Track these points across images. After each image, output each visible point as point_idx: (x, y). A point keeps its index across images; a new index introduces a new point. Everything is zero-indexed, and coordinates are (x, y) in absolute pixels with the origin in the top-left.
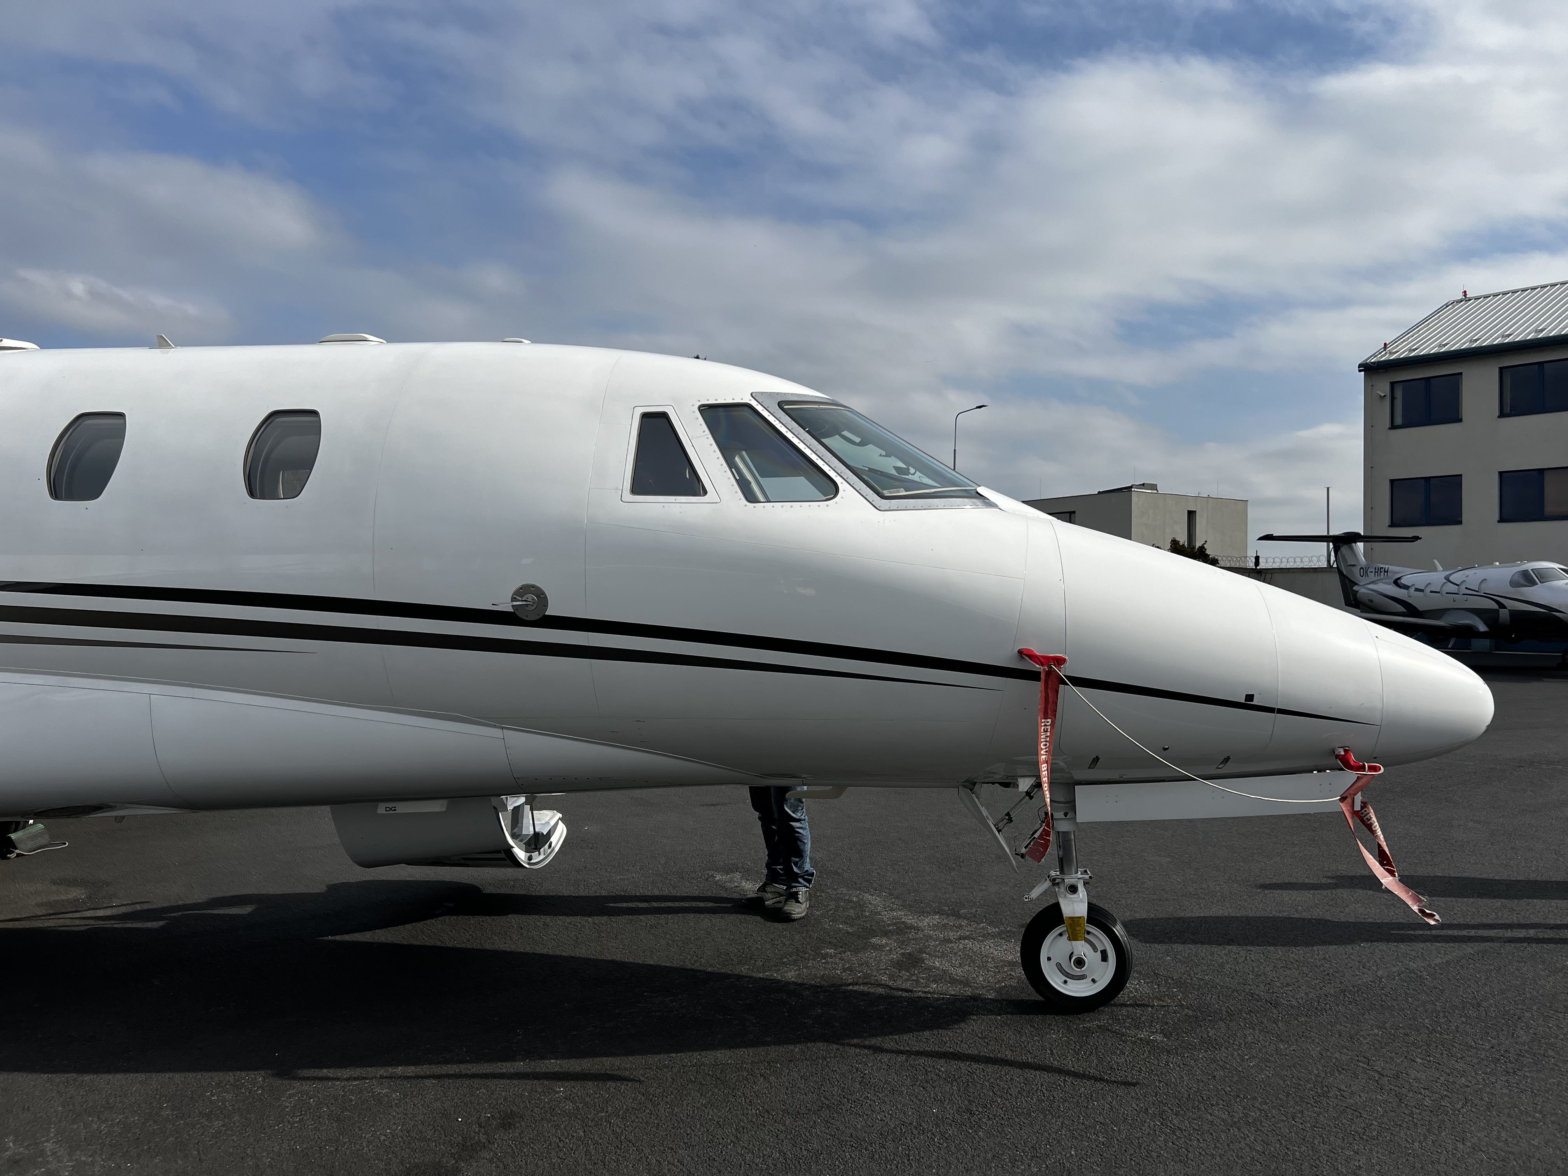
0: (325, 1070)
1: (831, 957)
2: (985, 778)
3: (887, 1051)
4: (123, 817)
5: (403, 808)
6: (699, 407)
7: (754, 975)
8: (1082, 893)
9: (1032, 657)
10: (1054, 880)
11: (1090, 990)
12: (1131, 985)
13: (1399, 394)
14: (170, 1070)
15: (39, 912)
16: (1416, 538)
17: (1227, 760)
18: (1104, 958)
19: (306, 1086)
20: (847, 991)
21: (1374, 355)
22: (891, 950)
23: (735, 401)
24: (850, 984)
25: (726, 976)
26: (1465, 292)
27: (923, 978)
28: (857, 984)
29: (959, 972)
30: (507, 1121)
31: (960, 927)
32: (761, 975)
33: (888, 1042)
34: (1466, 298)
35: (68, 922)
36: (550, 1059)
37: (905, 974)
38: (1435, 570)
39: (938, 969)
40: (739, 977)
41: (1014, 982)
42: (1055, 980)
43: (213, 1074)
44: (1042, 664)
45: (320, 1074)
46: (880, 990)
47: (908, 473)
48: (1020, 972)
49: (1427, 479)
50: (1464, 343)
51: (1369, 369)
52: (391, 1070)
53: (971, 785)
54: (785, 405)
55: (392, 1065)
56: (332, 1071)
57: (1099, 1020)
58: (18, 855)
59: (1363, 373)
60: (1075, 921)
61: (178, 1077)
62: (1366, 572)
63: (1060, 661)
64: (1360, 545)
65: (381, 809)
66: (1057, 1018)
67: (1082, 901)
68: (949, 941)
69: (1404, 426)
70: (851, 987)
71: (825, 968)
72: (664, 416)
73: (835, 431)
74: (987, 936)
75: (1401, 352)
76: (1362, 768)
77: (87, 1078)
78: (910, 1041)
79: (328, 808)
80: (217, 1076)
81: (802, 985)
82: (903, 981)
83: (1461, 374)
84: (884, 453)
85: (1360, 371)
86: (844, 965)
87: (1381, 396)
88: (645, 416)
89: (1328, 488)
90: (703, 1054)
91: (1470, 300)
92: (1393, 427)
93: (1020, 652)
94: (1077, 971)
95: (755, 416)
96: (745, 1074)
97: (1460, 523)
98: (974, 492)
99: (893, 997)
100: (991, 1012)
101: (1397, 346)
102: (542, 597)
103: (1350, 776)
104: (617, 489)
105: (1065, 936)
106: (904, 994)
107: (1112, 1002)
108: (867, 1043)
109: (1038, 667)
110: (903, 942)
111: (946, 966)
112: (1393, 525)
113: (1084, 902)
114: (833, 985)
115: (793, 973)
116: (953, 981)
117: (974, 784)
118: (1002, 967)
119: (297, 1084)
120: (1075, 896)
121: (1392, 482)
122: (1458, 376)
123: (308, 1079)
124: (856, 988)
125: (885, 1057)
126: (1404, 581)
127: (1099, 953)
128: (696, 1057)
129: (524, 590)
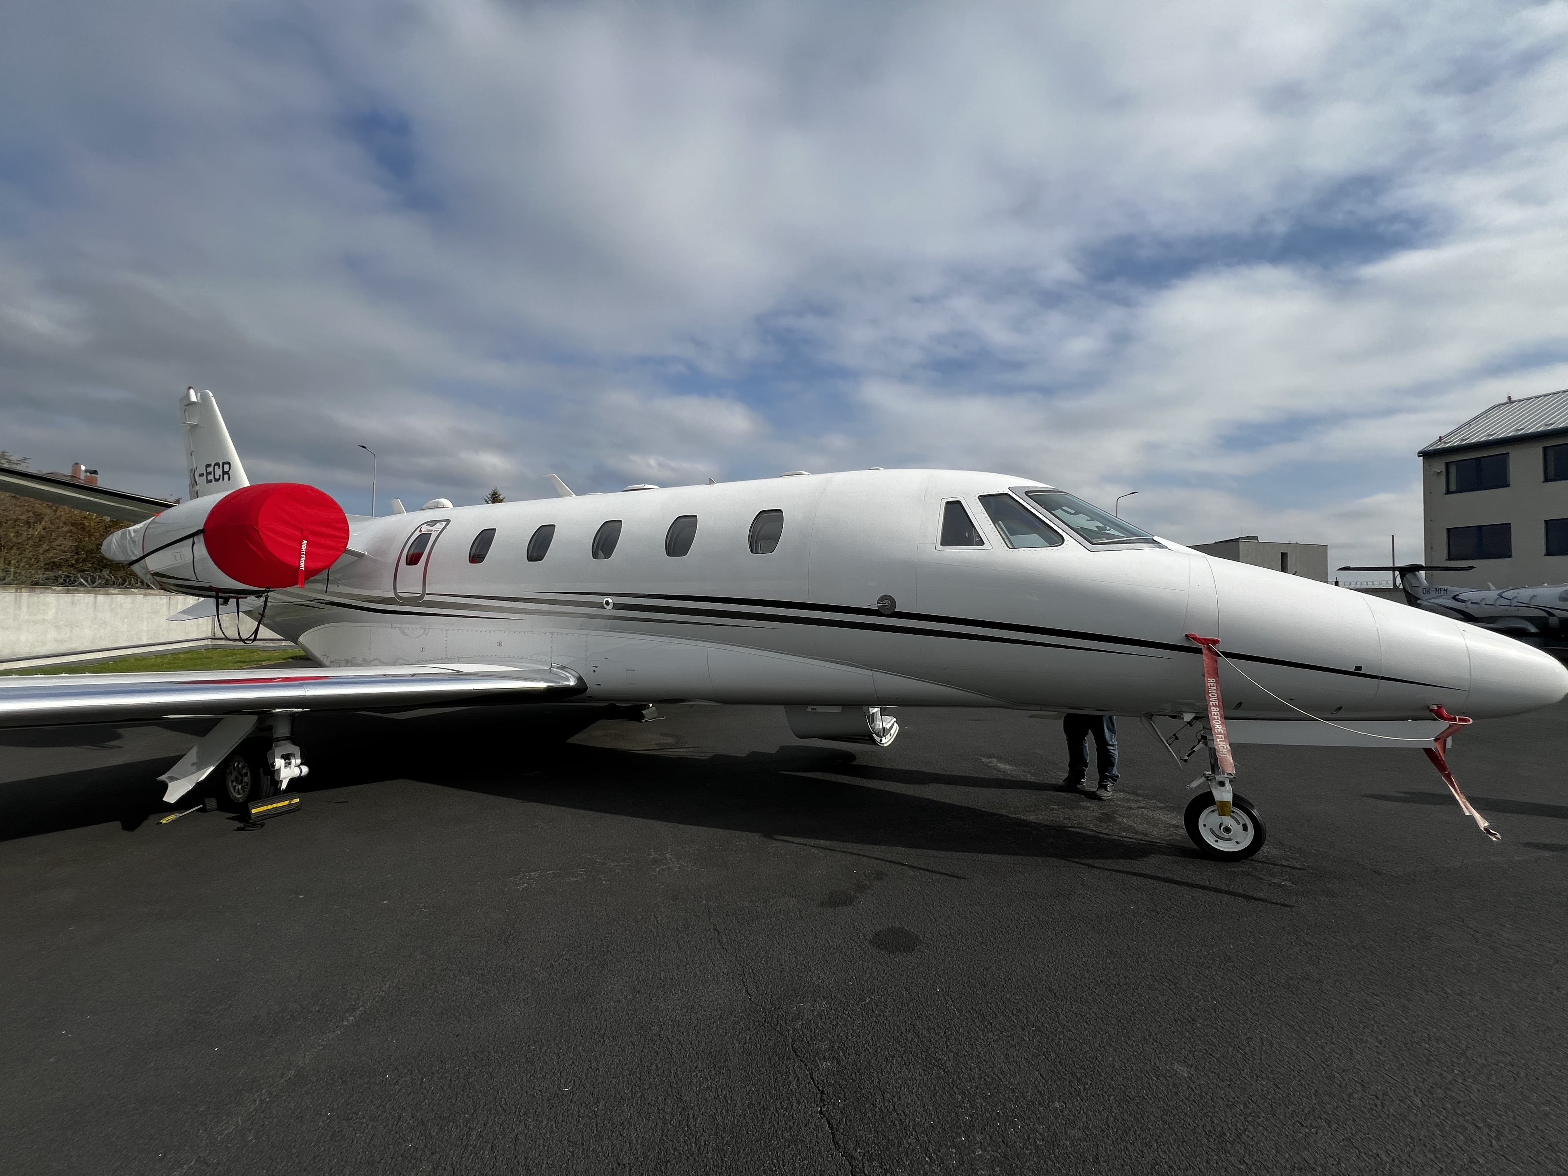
0: (787, 837)
1: (1056, 810)
2: (1158, 712)
3: (1097, 868)
4: (694, 705)
5: (820, 709)
6: (979, 497)
7: (1010, 815)
8: (1228, 787)
9: (1195, 639)
10: (1208, 777)
11: (1235, 848)
12: (1265, 849)
13: (1453, 470)
14: (717, 828)
15: (656, 747)
16: (1471, 568)
17: (1340, 709)
18: (1245, 828)
19: (779, 844)
20: (1068, 830)
21: (1431, 445)
22: (1093, 810)
23: (999, 493)
24: (1069, 827)
25: (991, 815)
26: (1510, 397)
27: (1116, 828)
28: (1074, 827)
29: (1140, 828)
30: (880, 876)
31: (1138, 801)
32: (1014, 816)
33: (1098, 863)
34: (1510, 401)
35: (670, 753)
36: (899, 847)
37: (1105, 825)
38: (1489, 589)
39: (1126, 824)
40: (1001, 816)
41: (1179, 838)
42: (1210, 840)
43: (736, 832)
44: (1203, 643)
45: (785, 839)
46: (1089, 832)
47: (1106, 530)
48: (1183, 832)
49: (1479, 528)
50: (1511, 432)
51: (1427, 455)
52: (819, 841)
53: (1150, 716)
54: (1030, 494)
55: (818, 839)
56: (790, 838)
57: (1242, 867)
58: (646, 721)
59: (1422, 458)
60: (1223, 804)
61: (721, 831)
62: (1428, 591)
63: (1215, 642)
64: (1422, 573)
65: (809, 709)
66: (1211, 862)
67: (1228, 792)
68: (1131, 808)
69: (1457, 491)
70: (1070, 829)
71: (1053, 817)
72: (959, 503)
73: (1059, 506)
74: (1157, 808)
75: (1455, 442)
76: (1455, 719)
77: (682, 826)
78: (1111, 863)
79: (783, 706)
80: (739, 833)
81: (1039, 824)
82: (1104, 829)
83: (1508, 453)
84: (1089, 518)
85: (1419, 456)
86: (1064, 816)
87: (1437, 472)
88: (948, 503)
89: (1393, 536)
90: (984, 855)
91: (1514, 402)
92: (1448, 492)
93: (1187, 636)
94: (1226, 835)
95: (1011, 499)
96: (1010, 869)
97: (1510, 556)
98: (1151, 540)
99: (1098, 837)
100: (1164, 853)
101: (1451, 438)
102: (893, 602)
103: (1443, 725)
104: (933, 543)
105: (1216, 813)
106: (1105, 836)
107: (1250, 858)
108: (1083, 862)
109: (1199, 645)
110: (1101, 806)
111: (1131, 823)
112: (1450, 559)
113: (1230, 792)
114: (1059, 826)
115: (1033, 817)
116: (1136, 832)
117: (1152, 715)
118: (1170, 827)
119: (775, 842)
120: (1223, 788)
121: (1449, 530)
122: (1505, 456)
123: (779, 840)
124: (1073, 829)
125: (1097, 872)
126: (1461, 597)
127: (1241, 826)
128: (980, 856)
129: (883, 598)
